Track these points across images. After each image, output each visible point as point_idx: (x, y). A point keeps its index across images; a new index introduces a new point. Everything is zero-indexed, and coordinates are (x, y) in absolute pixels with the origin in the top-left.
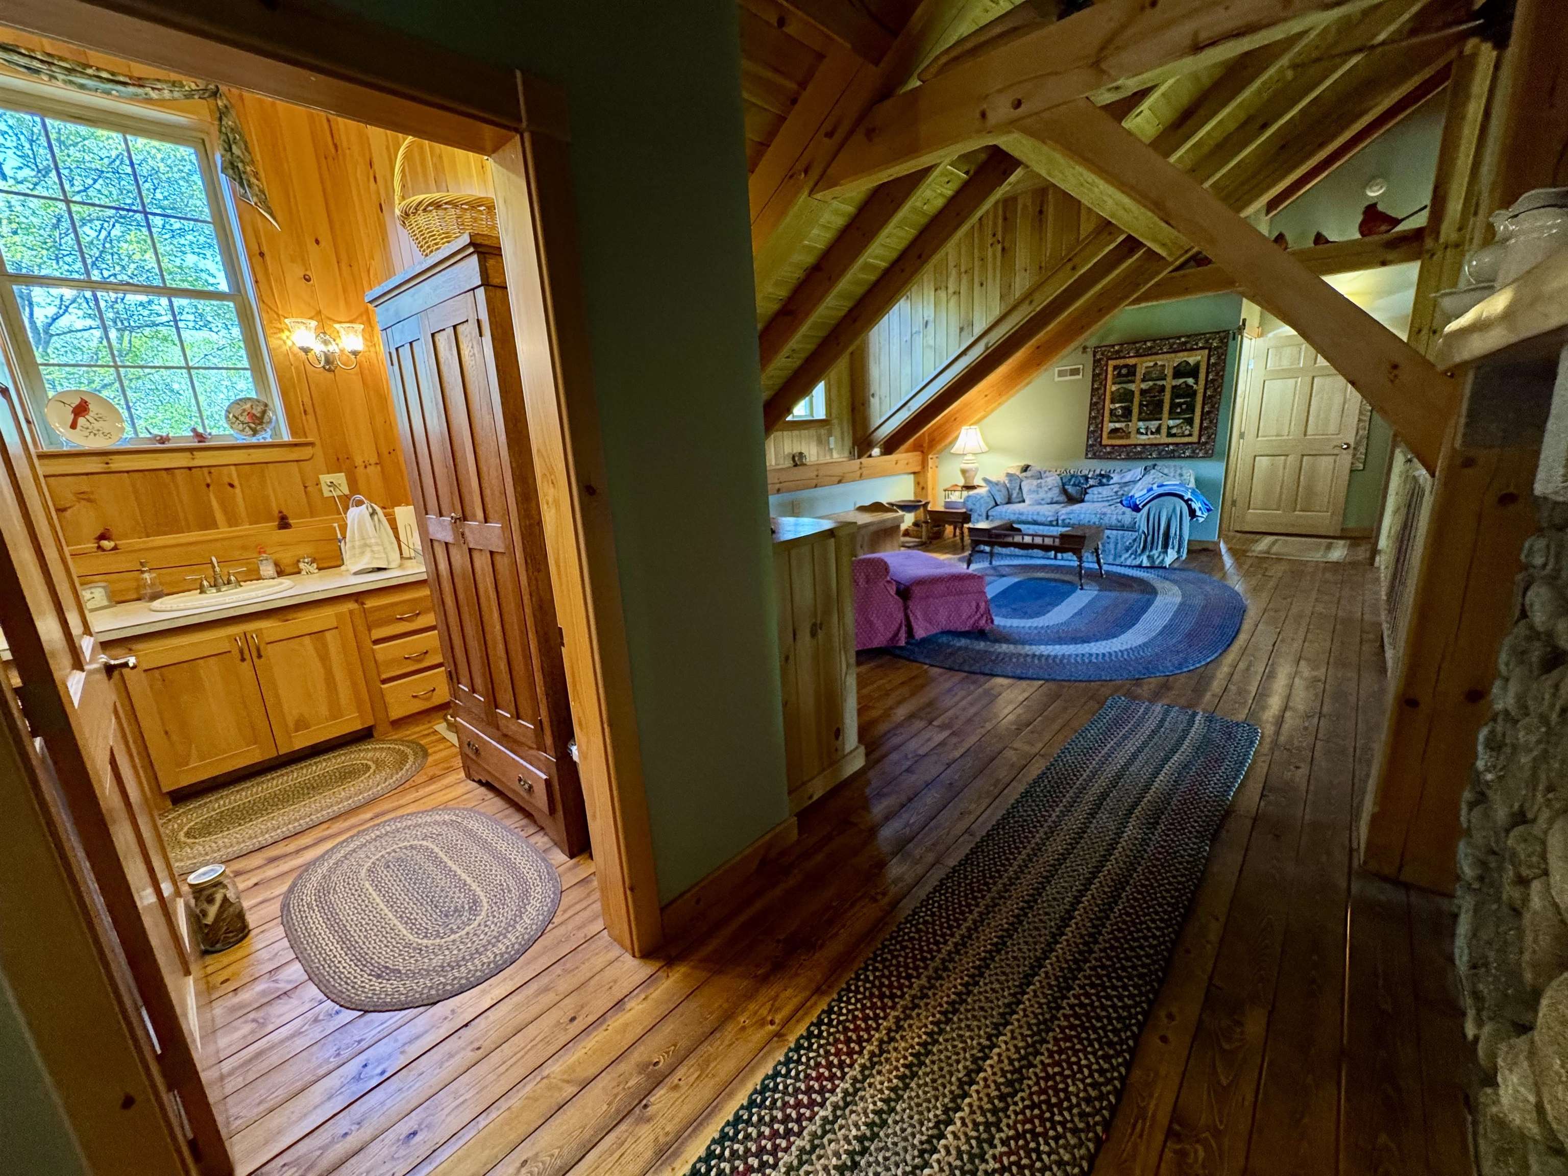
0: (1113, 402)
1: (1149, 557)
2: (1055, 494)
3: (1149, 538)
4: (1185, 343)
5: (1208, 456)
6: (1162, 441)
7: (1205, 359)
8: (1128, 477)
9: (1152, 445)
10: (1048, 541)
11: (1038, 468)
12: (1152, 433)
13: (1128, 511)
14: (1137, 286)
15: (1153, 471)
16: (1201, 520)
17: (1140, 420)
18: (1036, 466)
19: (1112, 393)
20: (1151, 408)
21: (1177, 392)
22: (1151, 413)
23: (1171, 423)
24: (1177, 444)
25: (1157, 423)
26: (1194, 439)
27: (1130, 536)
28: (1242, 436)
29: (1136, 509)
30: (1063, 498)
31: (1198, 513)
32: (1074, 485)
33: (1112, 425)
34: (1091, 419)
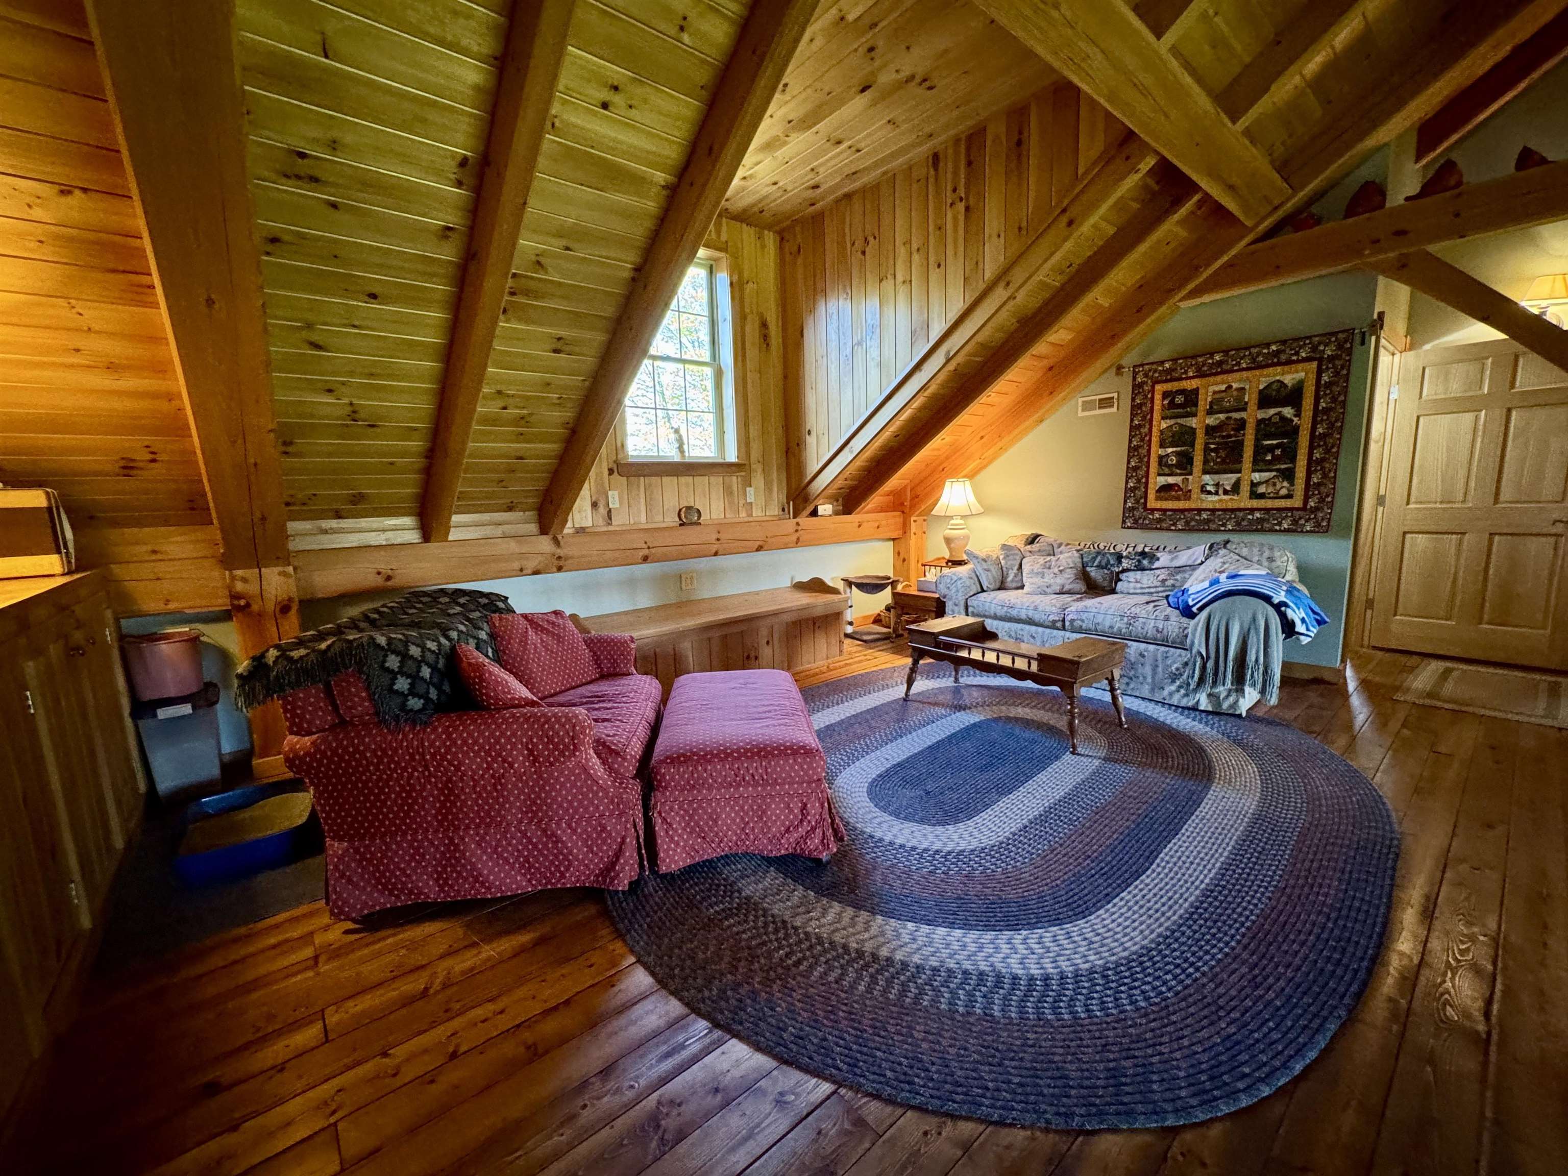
0: (1162, 445)
1: (1210, 695)
2: (1067, 579)
3: (1210, 665)
4: (1277, 353)
5: (1322, 529)
6: (1242, 505)
7: (1312, 377)
8: (1184, 558)
9: (1224, 510)
10: (1021, 664)
11: (1051, 540)
12: (1226, 492)
13: (1174, 614)
14: (1196, 269)
15: (1222, 552)
16: (1305, 640)
17: (1205, 472)
18: (1050, 535)
19: (1162, 432)
20: (1223, 454)
21: (1264, 429)
22: (1223, 461)
23: (1256, 476)
24: (1267, 510)
25: (1233, 477)
26: (1297, 502)
27: (1177, 658)
28: (1380, 500)
29: (1188, 613)
30: (1080, 586)
31: (1300, 628)
32: (1099, 566)
33: (1162, 480)
34: (1131, 471)
